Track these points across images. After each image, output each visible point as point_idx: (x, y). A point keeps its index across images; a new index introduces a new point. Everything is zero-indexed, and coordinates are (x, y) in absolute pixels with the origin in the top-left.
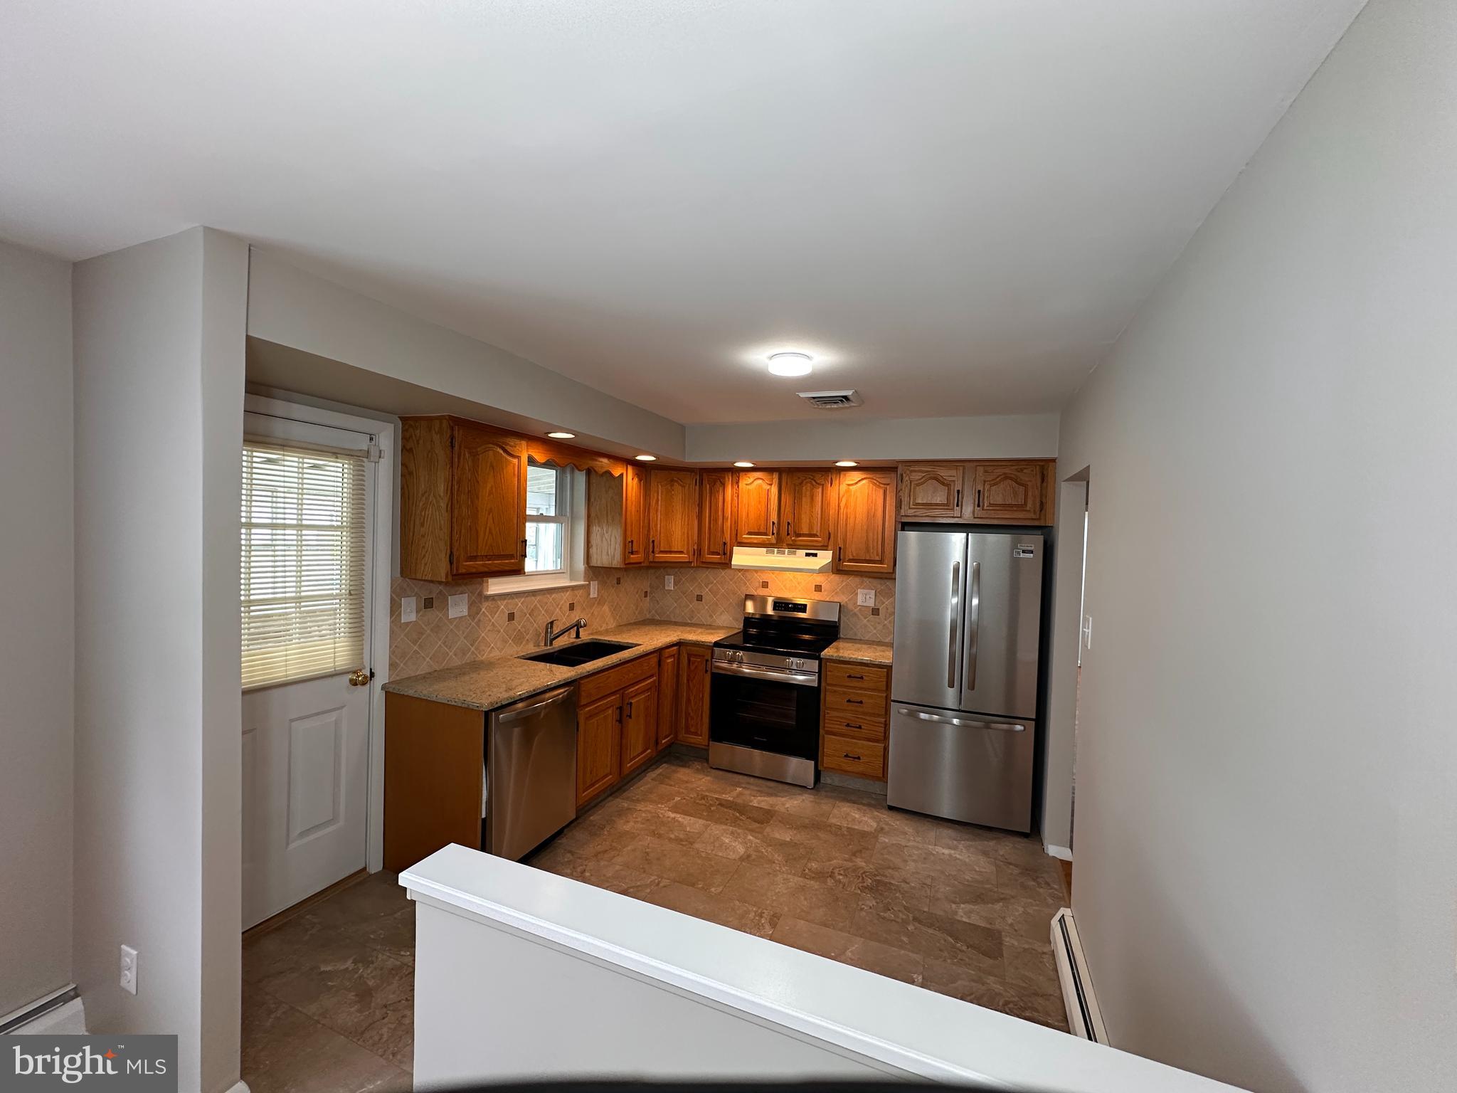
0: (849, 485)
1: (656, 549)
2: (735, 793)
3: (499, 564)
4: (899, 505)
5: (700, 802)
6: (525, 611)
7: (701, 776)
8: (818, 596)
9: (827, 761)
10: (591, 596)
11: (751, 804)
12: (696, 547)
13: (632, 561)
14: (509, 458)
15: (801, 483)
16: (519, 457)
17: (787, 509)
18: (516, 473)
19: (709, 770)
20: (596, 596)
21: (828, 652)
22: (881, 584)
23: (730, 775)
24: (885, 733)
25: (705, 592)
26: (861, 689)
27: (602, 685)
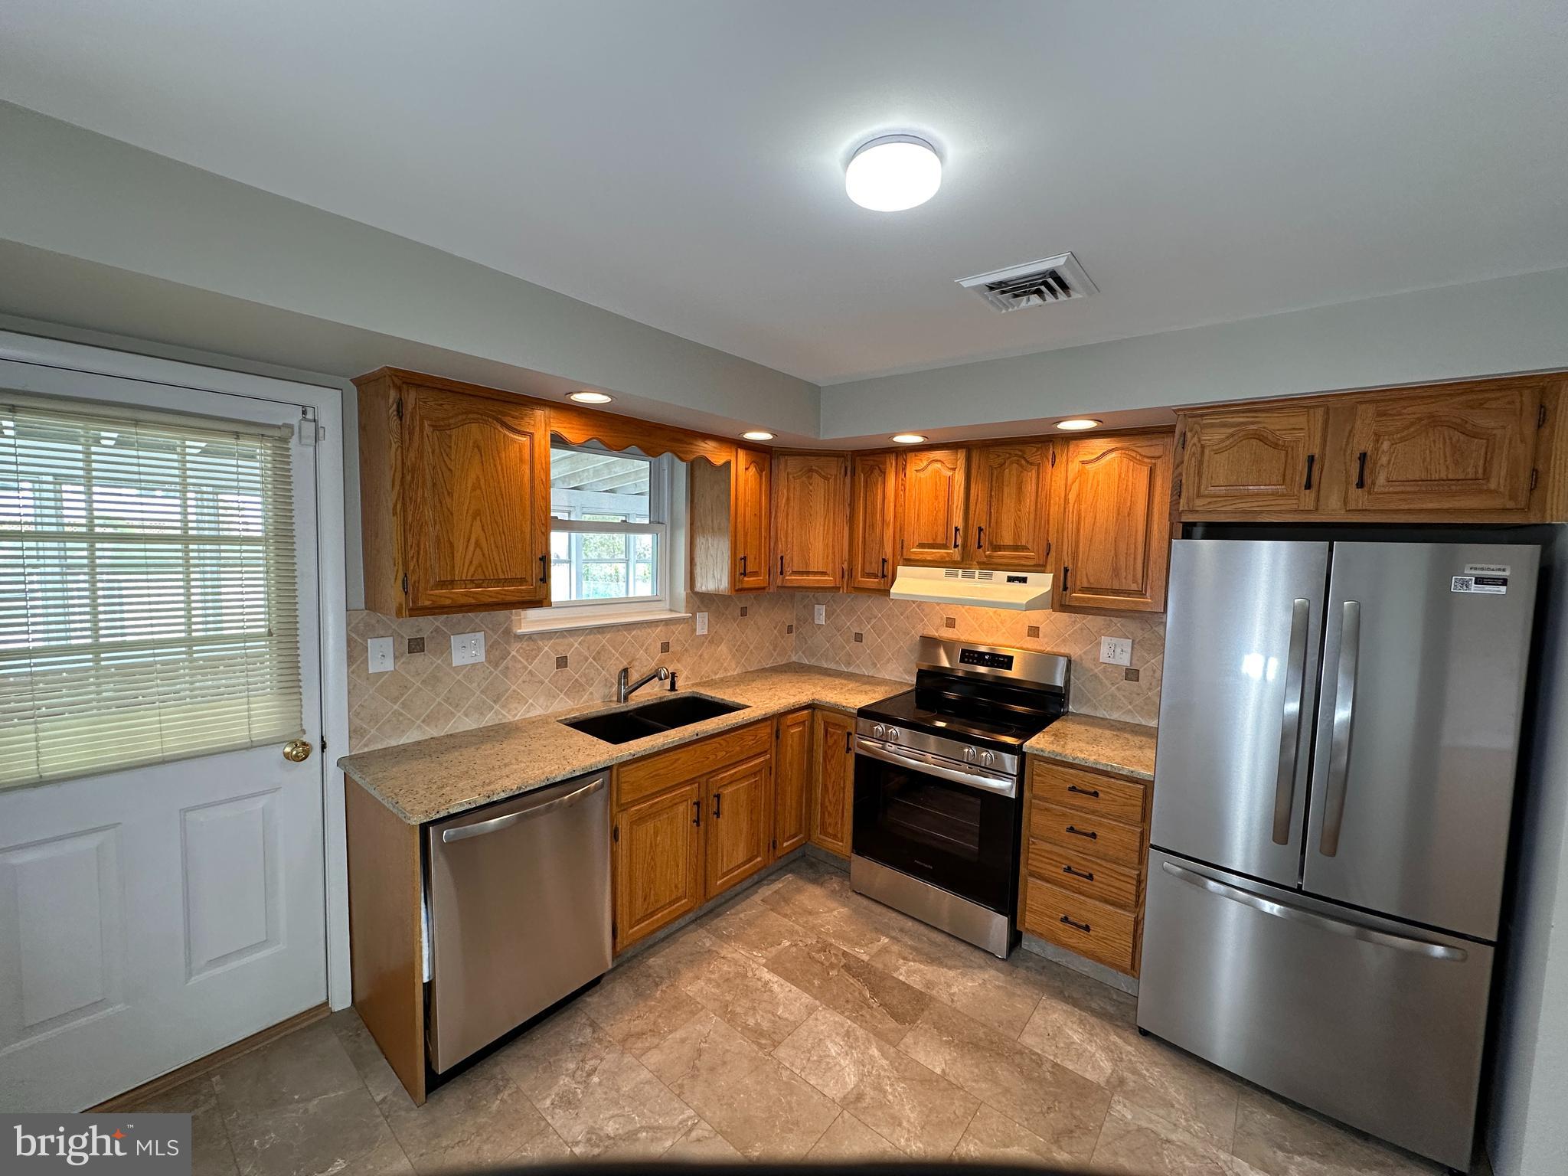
0: (1083, 462)
1: (788, 570)
2: (875, 947)
3: (497, 593)
4: (1177, 490)
5: (817, 956)
6: (587, 654)
7: (833, 905)
8: (1032, 643)
9: (1029, 920)
10: (698, 633)
11: (895, 975)
12: (845, 566)
13: (746, 586)
14: (511, 435)
15: (1002, 465)
16: (531, 435)
17: (979, 507)
18: (527, 456)
19: (850, 894)
20: (706, 632)
21: (1038, 743)
22: (1143, 629)
23: (879, 909)
24: (1138, 897)
25: (866, 630)
26: (1093, 812)
27: (662, 772)
